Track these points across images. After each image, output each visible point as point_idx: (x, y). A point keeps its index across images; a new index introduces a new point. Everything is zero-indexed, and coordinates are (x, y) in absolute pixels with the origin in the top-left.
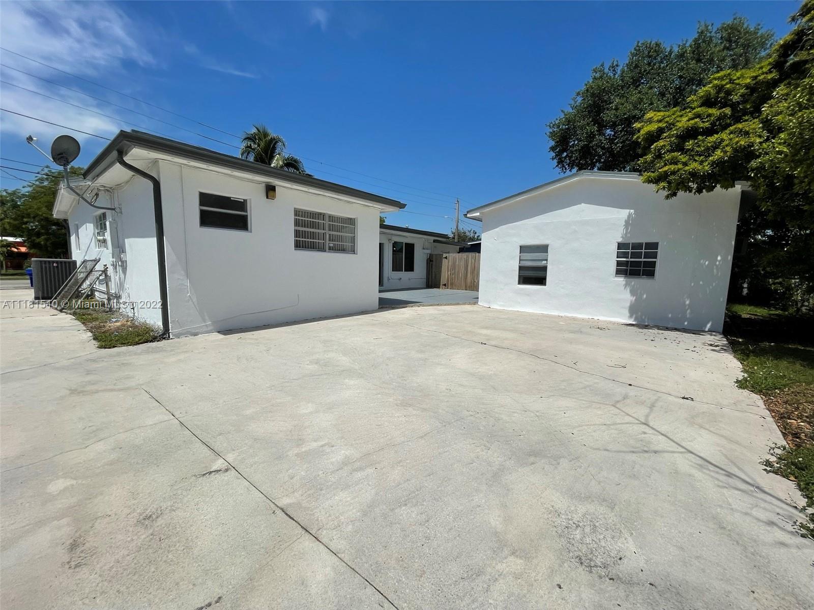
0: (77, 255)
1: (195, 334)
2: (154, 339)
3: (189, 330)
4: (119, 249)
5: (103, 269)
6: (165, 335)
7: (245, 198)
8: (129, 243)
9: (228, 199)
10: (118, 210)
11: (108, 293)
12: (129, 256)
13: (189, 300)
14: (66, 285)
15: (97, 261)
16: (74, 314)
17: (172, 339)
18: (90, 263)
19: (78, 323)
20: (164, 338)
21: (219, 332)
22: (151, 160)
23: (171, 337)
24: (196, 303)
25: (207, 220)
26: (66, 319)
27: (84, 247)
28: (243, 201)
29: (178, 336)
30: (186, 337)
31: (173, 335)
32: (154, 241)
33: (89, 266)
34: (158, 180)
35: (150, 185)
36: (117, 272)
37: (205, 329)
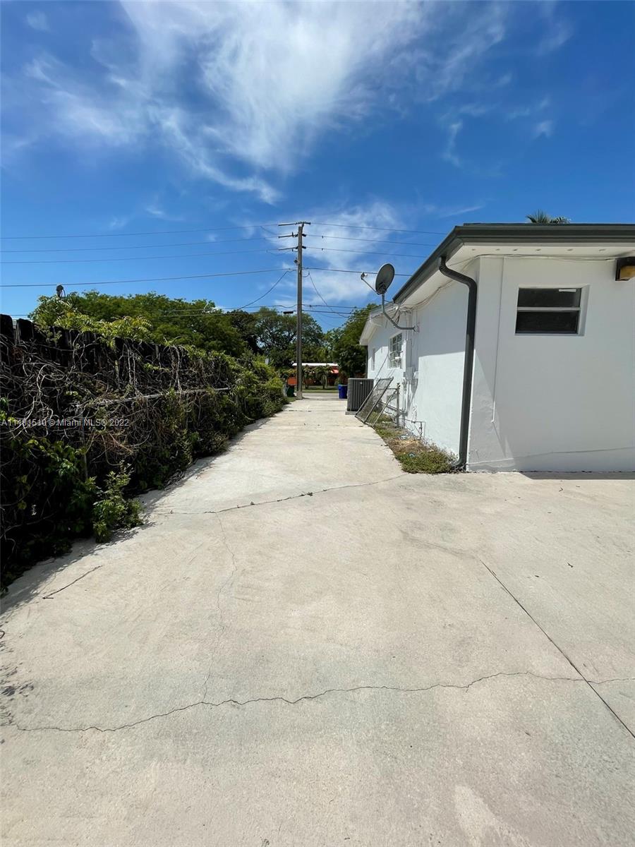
0: (371, 374)
1: (494, 471)
2: (451, 469)
3: (488, 464)
4: (412, 366)
5: (396, 387)
6: (460, 467)
7: (578, 286)
8: (422, 361)
9: (555, 291)
10: (416, 329)
11: (397, 410)
12: (420, 375)
13: (492, 427)
14: (366, 401)
15: (391, 380)
16: (374, 427)
17: (468, 472)
18: (386, 381)
19: (378, 437)
20: (460, 470)
21: (521, 472)
22: (469, 261)
23: (467, 470)
24: (498, 432)
25: (526, 324)
26: (368, 431)
27: (377, 368)
28: (575, 291)
29: (475, 469)
30: (483, 472)
31: (470, 468)
32: (461, 356)
33: (384, 384)
34: (475, 280)
35: (465, 289)
36: (406, 390)
37: (506, 465)
